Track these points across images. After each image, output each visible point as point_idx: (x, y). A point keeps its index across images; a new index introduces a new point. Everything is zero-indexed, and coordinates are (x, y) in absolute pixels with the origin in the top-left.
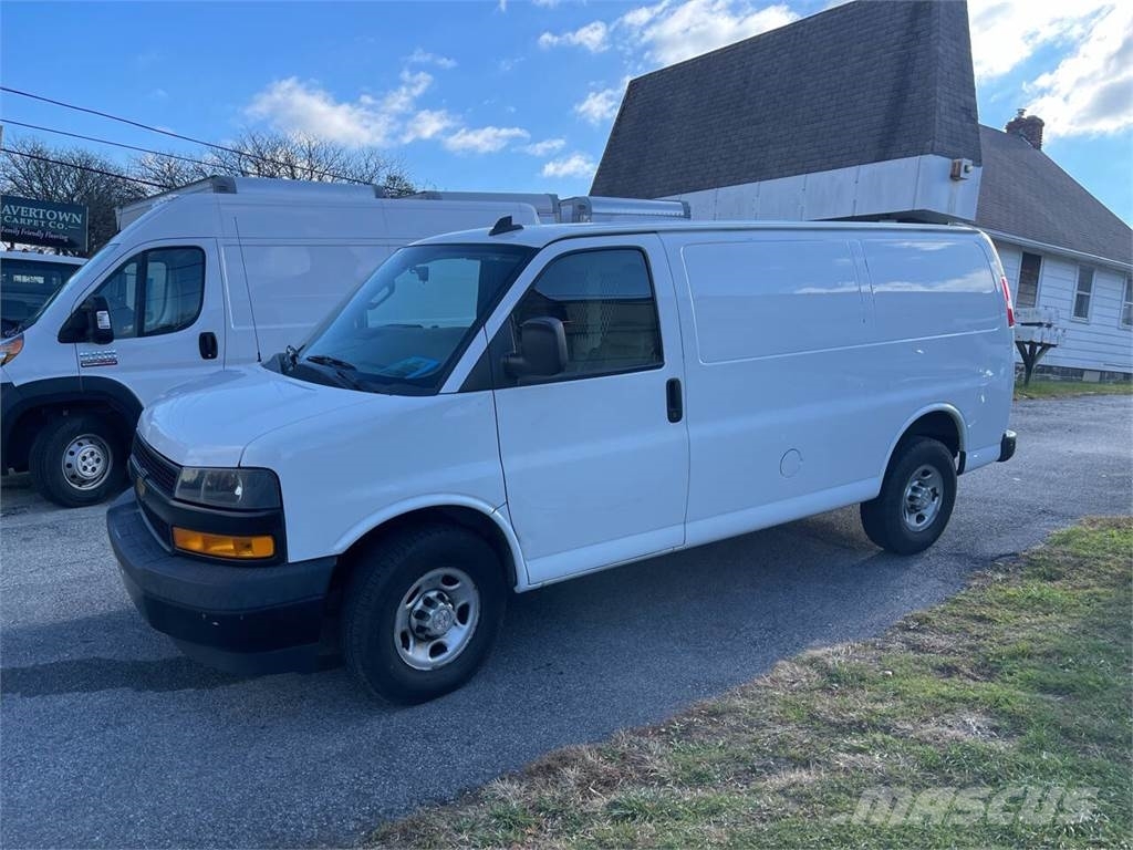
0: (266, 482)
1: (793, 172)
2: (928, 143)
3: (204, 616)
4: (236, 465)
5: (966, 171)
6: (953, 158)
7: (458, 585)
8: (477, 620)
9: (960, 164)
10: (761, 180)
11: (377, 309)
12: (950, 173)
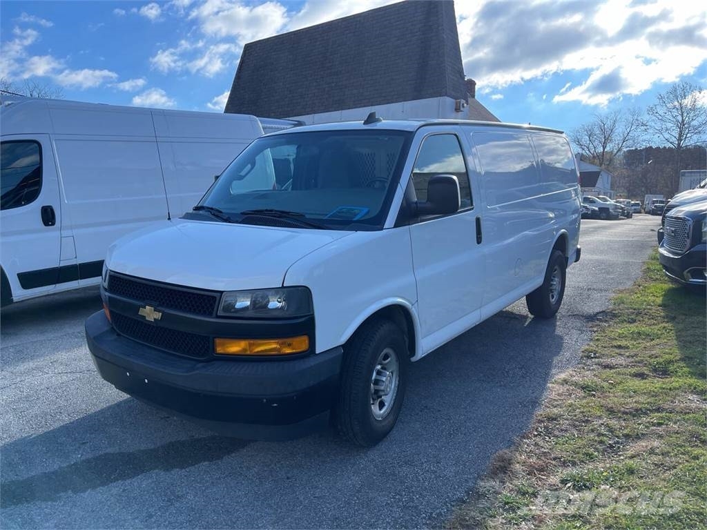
0: (300, 297)
1: (363, 105)
2: (443, 90)
3: (265, 400)
4: (281, 286)
5: (463, 107)
6: (456, 99)
7: (389, 359)
8: (397, 382)
9: (460, 102)
10: (342, 109)
11: (245, 179)
12: (454, 107)
